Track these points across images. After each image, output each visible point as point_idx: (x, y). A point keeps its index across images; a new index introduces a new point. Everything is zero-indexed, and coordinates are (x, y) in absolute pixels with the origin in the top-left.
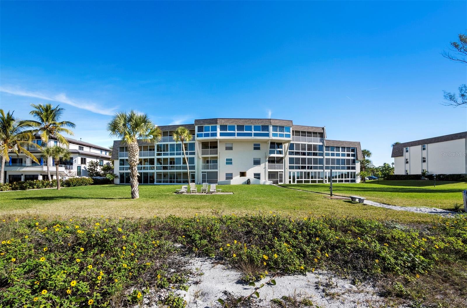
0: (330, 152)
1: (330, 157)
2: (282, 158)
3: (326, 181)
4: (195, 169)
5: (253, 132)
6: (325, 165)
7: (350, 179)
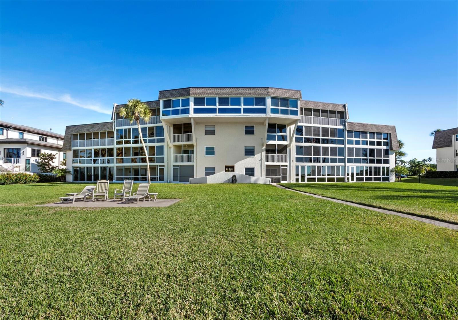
0: (354, 139)
1: (354, 146)
2: (286, 147)
3: (348, 179)
4: (164, 162)
5: (242, 106)
6: (347, 157)
7: (381, 176)
